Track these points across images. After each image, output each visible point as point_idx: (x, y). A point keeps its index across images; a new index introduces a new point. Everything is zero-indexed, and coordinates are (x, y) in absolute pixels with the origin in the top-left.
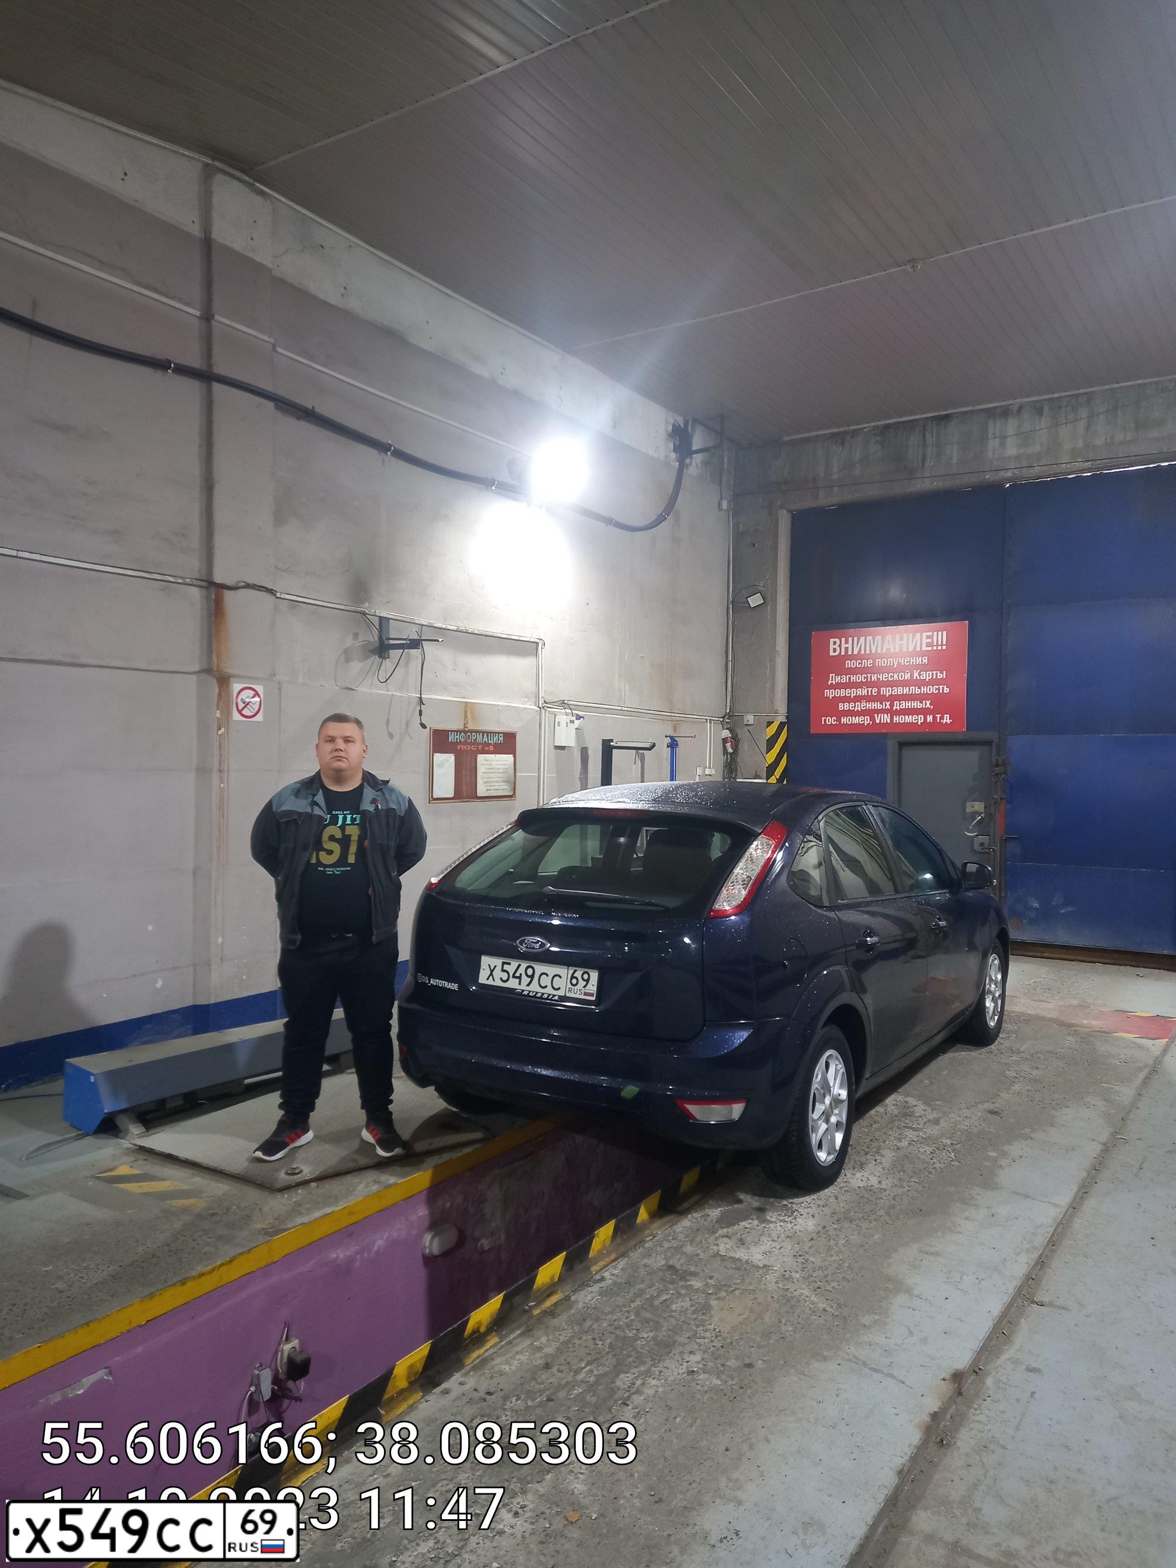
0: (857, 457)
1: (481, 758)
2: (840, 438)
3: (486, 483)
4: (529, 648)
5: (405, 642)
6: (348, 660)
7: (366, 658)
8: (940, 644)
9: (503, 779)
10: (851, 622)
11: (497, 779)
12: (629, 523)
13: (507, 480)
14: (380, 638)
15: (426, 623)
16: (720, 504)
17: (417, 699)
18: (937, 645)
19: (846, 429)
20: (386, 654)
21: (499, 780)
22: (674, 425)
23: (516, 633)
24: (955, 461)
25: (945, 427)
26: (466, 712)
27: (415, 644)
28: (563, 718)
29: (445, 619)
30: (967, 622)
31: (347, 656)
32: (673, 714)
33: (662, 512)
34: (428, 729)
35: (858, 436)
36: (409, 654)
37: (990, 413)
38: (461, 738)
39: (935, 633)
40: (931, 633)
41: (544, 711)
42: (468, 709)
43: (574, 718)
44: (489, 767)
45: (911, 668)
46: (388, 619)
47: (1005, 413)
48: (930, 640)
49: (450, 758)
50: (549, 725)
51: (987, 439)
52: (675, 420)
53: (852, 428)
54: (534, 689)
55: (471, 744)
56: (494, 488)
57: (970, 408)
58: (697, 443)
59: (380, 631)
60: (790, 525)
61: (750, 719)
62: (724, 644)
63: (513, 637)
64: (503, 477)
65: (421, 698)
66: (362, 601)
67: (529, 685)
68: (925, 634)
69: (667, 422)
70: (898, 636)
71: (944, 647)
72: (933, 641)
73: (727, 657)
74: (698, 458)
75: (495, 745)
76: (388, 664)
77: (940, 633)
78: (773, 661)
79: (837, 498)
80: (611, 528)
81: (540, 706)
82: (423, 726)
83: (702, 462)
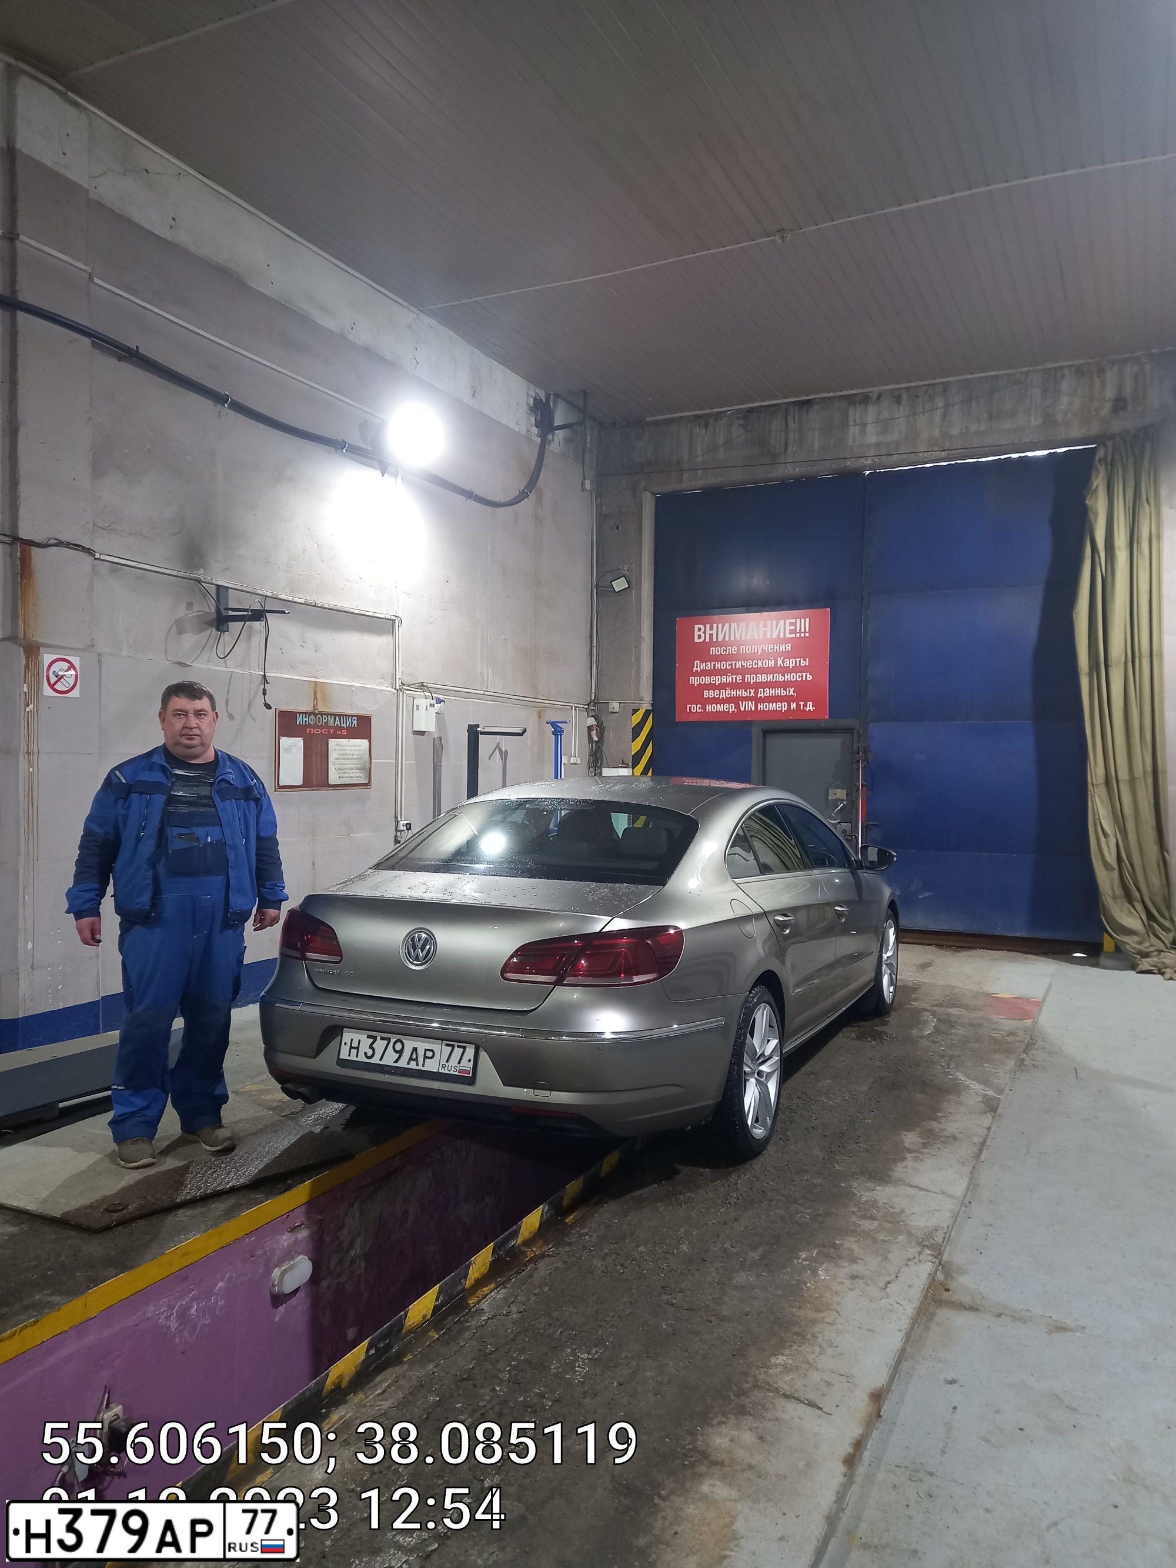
0: (721, 441)
1: (333, 743)
2: (703, 420)
3: (337, 445)
4: (386, 626)
5: (246, 613)
6: (180, 632)
7: (202, 630)
8: (803, 630)
9: (357, 766)
10: (716, 608)
11: (350, 766)
12: (490, 498)
13: (360, 443)
14: (218, 610)
15: (270, 595)
16: (583, 484)
17: (261, 677)
18: (800, 632)
19: (710, 411)
20: (225, 628)
21: (353, 766)
22: (535, 399)
23: (370, 609)
24: (816, 446)
25: (807, 413)
26: (315, 692)
27: (258, 615)
28: (422, 702)
29: (292, 591)
30: (829, 609)
31: (180, 627)
32: (537, 700)
33: (525, 488)
34: (273, 710)
35: (721, 419)
36: (250, 627)
37: (850, 400)
38: (311, 720)
39: (798, 620)
40: (794, 621)
41: (401, 693)
42: (317, 690)
43: (434, 702)
44: (343, 752)
45: (776, 655)
46: (227, 588)
47: (865, 400)
48: (793, 627)
49: (299, 742)
50: (407, 709)
51: (848, 426)
52: (536, 393)
53: (715, 410)
54: (390, 670)
55: (321, 727)
56: (344, 451)
57: (831, 394)
58: (559, 420)
59: (218, 601)
60: (653, 508)
61: (615, 706)
62: (589, 630)
63: (367, 613)
64: (355, 439)
65: (265, 676)
66: (197, 568)
67: (385, 666)
68: (788, 621)
69: (528, 394)
70: (762, 622)
71: (807, 635)
72: (796, 627)
73: (591, 643)
74: (560, 434)
75: (348, 728)
76: (227, 638)
77: (803, 620)
78: (638, 648)
79: (701, 482)
80: (471, 503)
81: (398, 688)
82: (268, 706)
83: (565, 440)
